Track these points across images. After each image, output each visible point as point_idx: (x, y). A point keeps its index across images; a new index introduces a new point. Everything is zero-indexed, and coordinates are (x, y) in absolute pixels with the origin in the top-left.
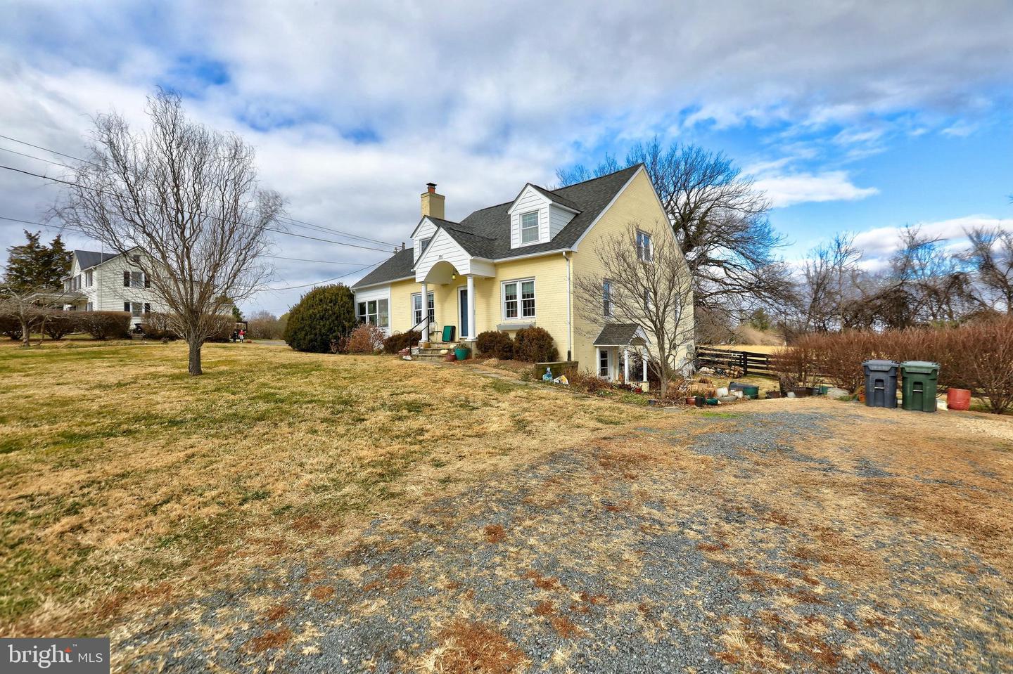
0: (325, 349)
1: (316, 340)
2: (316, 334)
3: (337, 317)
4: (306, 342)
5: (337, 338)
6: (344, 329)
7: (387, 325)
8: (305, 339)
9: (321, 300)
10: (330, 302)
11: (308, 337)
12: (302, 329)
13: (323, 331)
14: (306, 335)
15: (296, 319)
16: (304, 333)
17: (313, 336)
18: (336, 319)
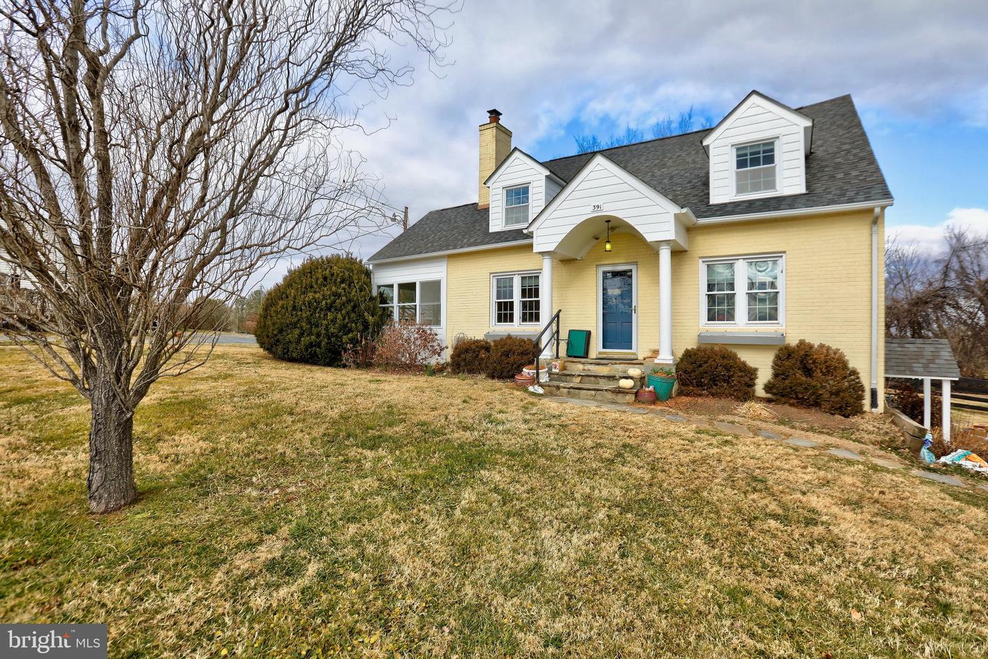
0: (332, 359)
1: (319, 345)
2: (318, 335)
3: (354, 307)
4: (302, 346)
5: (354, 341)
6: (366, 325)
7: (438, 322)
8: (298, 342)
9: (325, 278)
10: (343, 281)
11: (305, 340)
12: (294, 325)
13: (332, 330)
14: (301, 335)
15: (282, 307)
16: (297, 332)
17: (313, 337)
18: (353, 310)
